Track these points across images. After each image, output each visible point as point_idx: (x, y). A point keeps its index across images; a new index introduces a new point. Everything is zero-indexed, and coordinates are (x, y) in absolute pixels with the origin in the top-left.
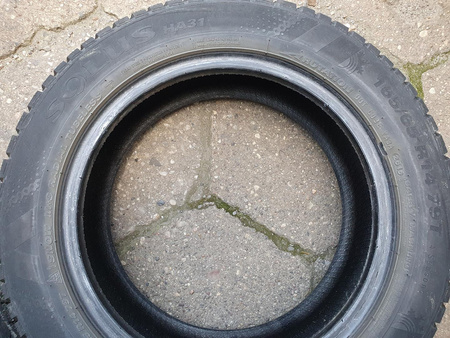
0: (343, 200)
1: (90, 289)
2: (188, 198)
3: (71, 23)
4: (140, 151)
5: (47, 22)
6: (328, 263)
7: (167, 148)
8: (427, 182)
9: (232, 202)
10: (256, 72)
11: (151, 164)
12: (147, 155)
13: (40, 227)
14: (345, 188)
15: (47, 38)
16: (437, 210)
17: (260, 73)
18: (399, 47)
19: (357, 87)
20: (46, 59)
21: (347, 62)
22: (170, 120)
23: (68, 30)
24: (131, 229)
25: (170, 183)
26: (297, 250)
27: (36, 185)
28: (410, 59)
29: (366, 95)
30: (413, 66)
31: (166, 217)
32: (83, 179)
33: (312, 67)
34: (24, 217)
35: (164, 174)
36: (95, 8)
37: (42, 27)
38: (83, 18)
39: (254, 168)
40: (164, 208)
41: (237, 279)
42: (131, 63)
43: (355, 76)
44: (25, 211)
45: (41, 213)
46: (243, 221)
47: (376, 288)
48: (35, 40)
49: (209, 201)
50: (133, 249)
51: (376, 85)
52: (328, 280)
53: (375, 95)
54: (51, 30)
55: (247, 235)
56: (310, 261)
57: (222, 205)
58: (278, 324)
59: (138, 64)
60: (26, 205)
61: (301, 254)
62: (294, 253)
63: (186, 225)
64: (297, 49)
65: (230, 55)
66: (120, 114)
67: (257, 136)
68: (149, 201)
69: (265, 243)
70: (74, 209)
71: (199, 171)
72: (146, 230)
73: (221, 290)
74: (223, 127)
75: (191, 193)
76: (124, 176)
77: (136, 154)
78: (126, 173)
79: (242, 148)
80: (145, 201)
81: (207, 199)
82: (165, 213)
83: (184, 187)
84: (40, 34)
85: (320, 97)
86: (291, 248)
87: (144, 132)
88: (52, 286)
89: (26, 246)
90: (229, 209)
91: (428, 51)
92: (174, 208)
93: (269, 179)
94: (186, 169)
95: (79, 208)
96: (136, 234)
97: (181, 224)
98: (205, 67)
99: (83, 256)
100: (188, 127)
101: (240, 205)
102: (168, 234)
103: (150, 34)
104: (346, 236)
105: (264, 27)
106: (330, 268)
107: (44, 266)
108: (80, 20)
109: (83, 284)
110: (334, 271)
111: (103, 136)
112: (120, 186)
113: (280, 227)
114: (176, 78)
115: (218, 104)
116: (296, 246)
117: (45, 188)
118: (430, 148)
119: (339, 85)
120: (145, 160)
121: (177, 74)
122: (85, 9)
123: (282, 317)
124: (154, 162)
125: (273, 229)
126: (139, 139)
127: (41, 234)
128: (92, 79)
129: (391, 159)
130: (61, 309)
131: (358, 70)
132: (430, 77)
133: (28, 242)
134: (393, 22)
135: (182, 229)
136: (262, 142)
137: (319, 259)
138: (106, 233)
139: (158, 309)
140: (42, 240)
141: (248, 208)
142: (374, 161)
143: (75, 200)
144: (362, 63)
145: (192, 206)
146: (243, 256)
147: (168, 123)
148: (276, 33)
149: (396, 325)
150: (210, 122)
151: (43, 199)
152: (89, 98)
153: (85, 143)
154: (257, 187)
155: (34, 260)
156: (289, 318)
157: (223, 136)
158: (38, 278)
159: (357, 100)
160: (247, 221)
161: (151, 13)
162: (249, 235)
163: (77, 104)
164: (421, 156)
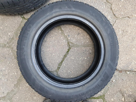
0: (71, 79)
1: (51, 22)
2: (70, 42)
3: (113, 12)
4: (81, 30)
5: (113, 6)
6: (56, 75)
7: (82, 37)
8: (76, 95)
9: (69, 52)
10: (100, 57)
11: (78, 33)
12: (80, 32)
13: (64, 11)
14: (73, 79)
15: (109, 6)
16: (70, 97)
17: (100, 58)
18: (109, 93)
19: (97, 80)
20: (104, 6)
21: (103, 78)
22: (89, 37)
23: (111, 11)
24: (63, 29)
25: (74, 38)
26: (59, 68)
27: (73, 9)
28: (106, 96)
29: (95, 82)
30: (104, 97)
31: (66, 37)
32: (75, 19)
33: (102, 70)
34: (67, 7)
35: (76, 36)
36: (117, 18)
37: (112, 5)
38: (114, 15)
39: (78, 58)
40: (68, 36)
41: (52, 54)
42: (102, 28)
43: (100, 79)
44: (68, 7)
45: (68, 11)
46: (65, 55)
47: (53, 84)
48: (108, 3)
49: (70, 47)
50: (58, 29)
51: (98, 84)
52: (52, 75)
53: (96, 84)
54: (111, 7)
55: (62, 56)
56: (56, 71)
57: (69, 50)
58: (42, 64)
59: (102, 30)
60: (69, 7)
61: (58, 69)
62: (58, 67)
63: (64, 42)
64: (106, 66)
65: (104, 51)
66: (90, 26)
67: (86, 58)
68: (69, 33)
69: (60, 60)
70: (68, 17)
71: (77, 44)
72: (63, 32)
73: (49, 50)
74: (88, 50)
75: (71, 43)
76: (75, 27)
77: (80, 29)
78: (76, 27)
79: (82, 55)
80: (69, 32)
81: (70, 46)
82: (67, 37)
83: (73, 41)
84: (110, 4)
85: (95, 72)
86: (59, 67)
87: (86, 31)
88: (52, 14)
89: (60, 8)
90: (68, 52)
91: (108, 101)
92: (68, 39)
93: (75, 61)
94: (77, 41)
95: (68, 18)
96: (62, 30)
97: (64, 41)
98: (101, 46)
99: (58, 20)
100: (87, 41)
101: (69, 54)
102: (62, 38)
103: (109, 33)
104: (62, 79)
105: (111, 59)
106: (55, 75)
107: (56, 12)
108: (114, 14)
109: (52, 20)
110: (54, 76)
111: (85, 23)
112: (73, 26)
113: (64, 64)
114: (98, 39)
115: (93, 49)
116: (60, 68)
117: (73, 11)
118: (84, 96)
119: (98, 76)
120: (79, 31)
121: (100, 39)
122: (117, 15)
123: (44, 64)
124: (79, 34)
125: (63, 62)
126: (84, 30)
127: (63, 11)
128: (98, 20)
129: (81, 88)
130: (47, 16)
131: (101, 80)
132: (101, 101)
133: (61, 8)
134: (115, 92)
135: (63, 41)
136: (84, 60)
137: (57, 73)
138: (62, 23)
139: (45, 36)
140: (62, 11)
141: (68, 56)
142: (80, 84)
143: (70, 18)
144: (103, 81)
145: (68, 43)
146: (57, 55)
147: (88, 37)
148: (109, 62)
149: (45, 87)
150: (89, 47)
151: (71, 11)
152: (93, 20)
153: (83, 19)
154: (73, 58)
155: (57, 10)
156: (44, 66)
157: (86, 50)
158: (54, 11)
159: (94, 80)
160: (65, 56)
161: (114, 33)
162: (62, 57)
163: (92, 17)
164: (82, 94)
